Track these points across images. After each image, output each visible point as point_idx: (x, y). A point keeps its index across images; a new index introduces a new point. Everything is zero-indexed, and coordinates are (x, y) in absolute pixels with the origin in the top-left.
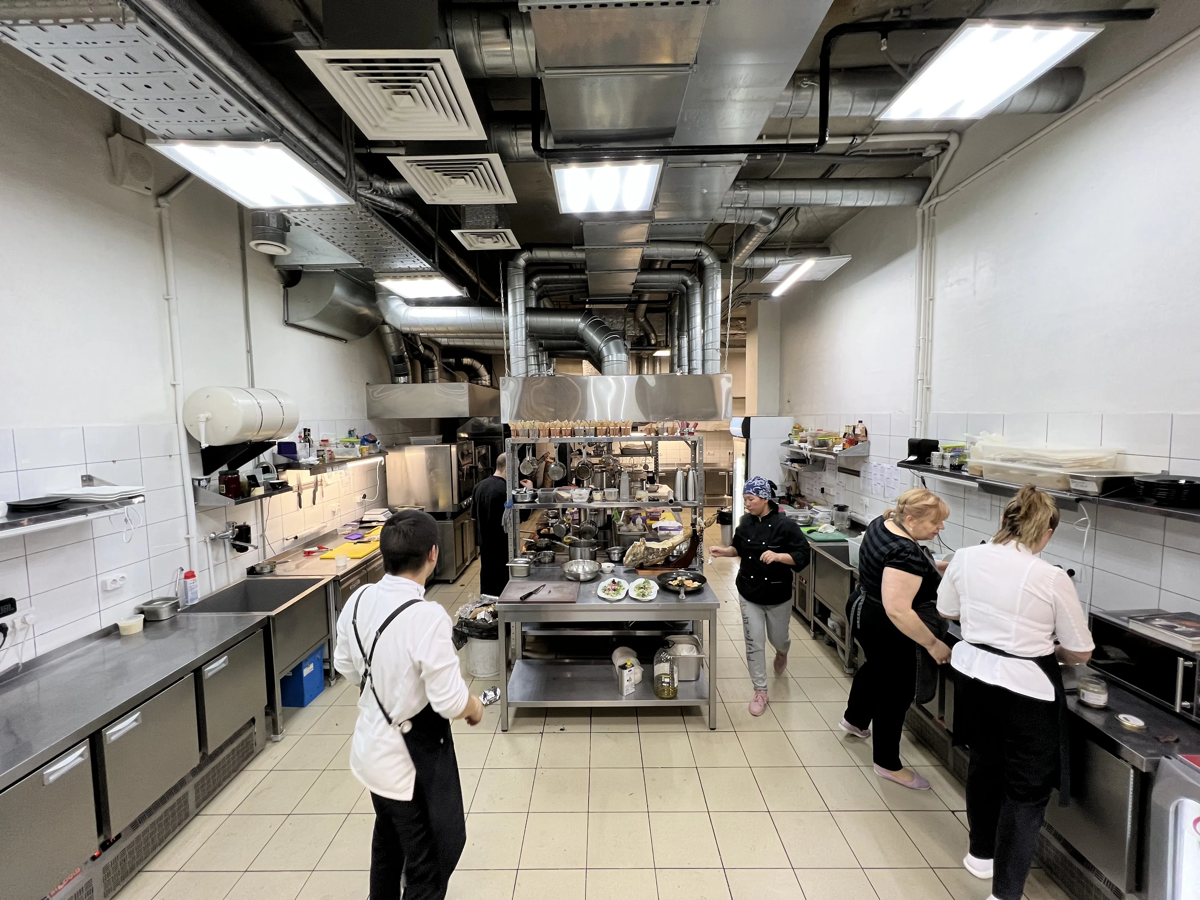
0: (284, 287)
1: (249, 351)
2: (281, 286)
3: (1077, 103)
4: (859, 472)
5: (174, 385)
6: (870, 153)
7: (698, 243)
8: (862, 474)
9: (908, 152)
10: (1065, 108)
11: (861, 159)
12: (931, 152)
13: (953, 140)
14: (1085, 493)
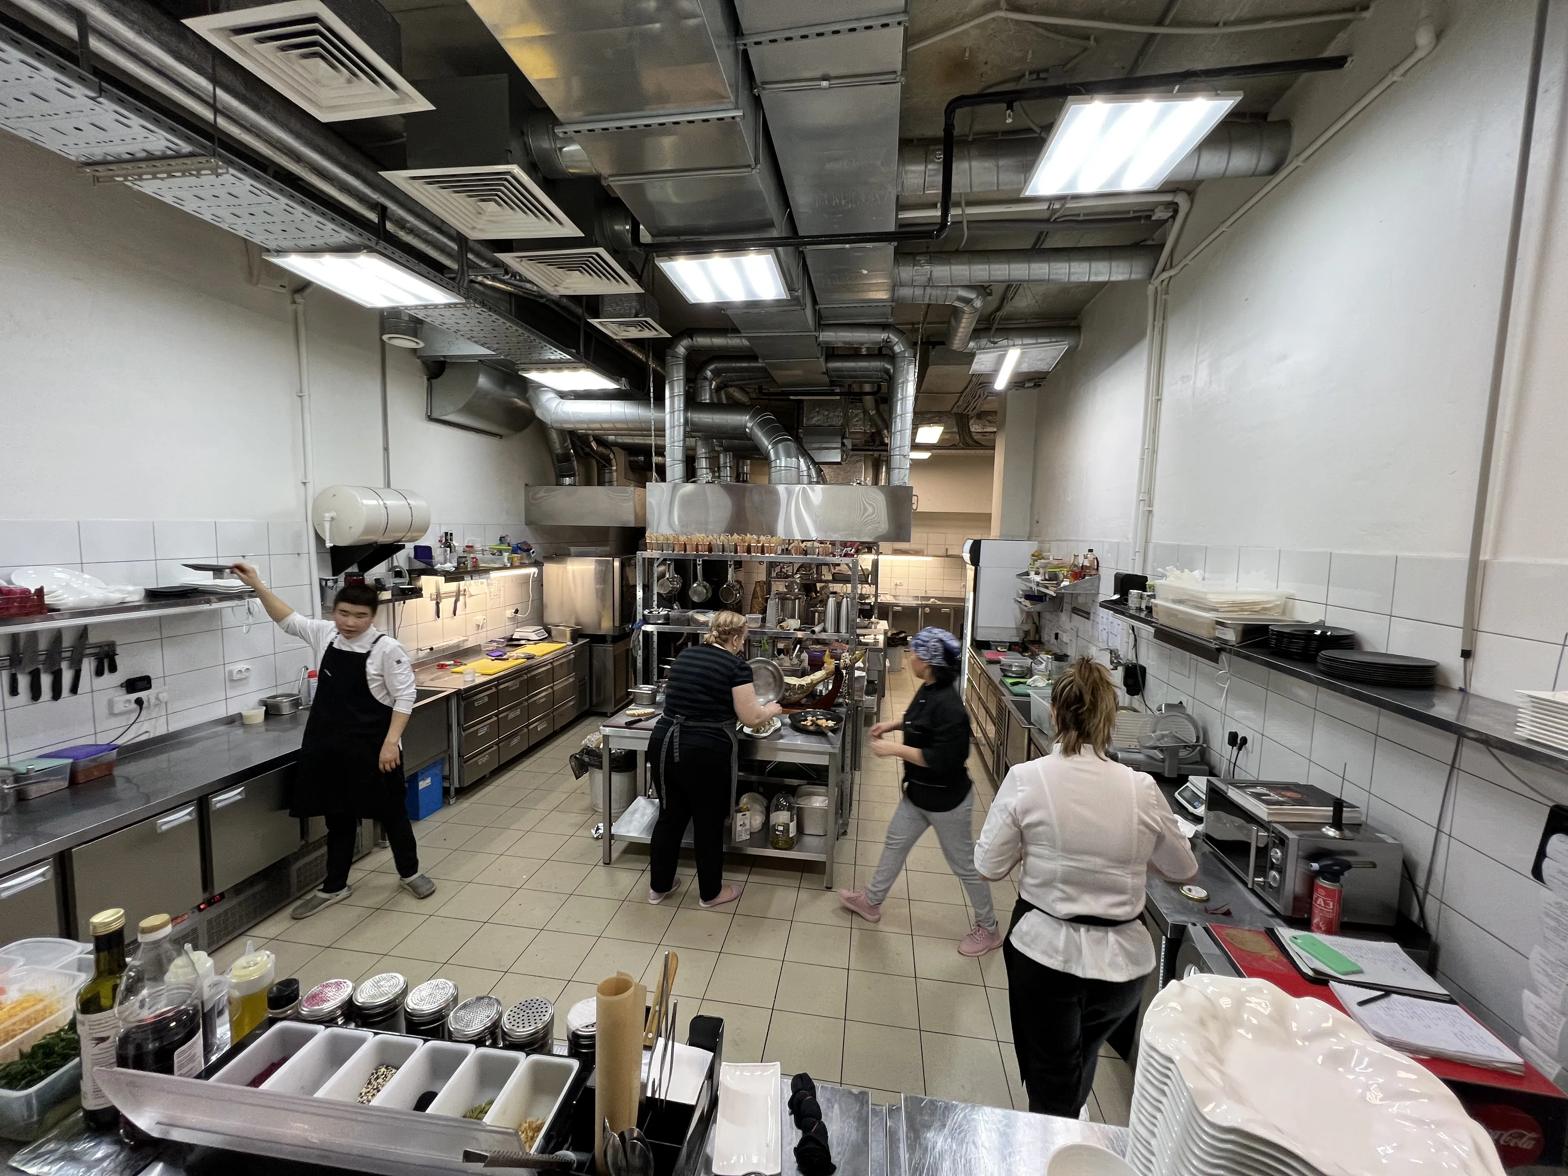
0: (428, 379)
1: (386, 449)
2: (425, 377)
3: (1287, 162)
4: (1089, 613)
5: (304, 483)
6: (1081, 218)
7: (884, 327)
8: (1092, 617)
9: (1131, 215)
10: (1274, 170)
11: (1072, 225)
12: (1160, 214)
13: (1182, 200)
14: (1225, 642)
